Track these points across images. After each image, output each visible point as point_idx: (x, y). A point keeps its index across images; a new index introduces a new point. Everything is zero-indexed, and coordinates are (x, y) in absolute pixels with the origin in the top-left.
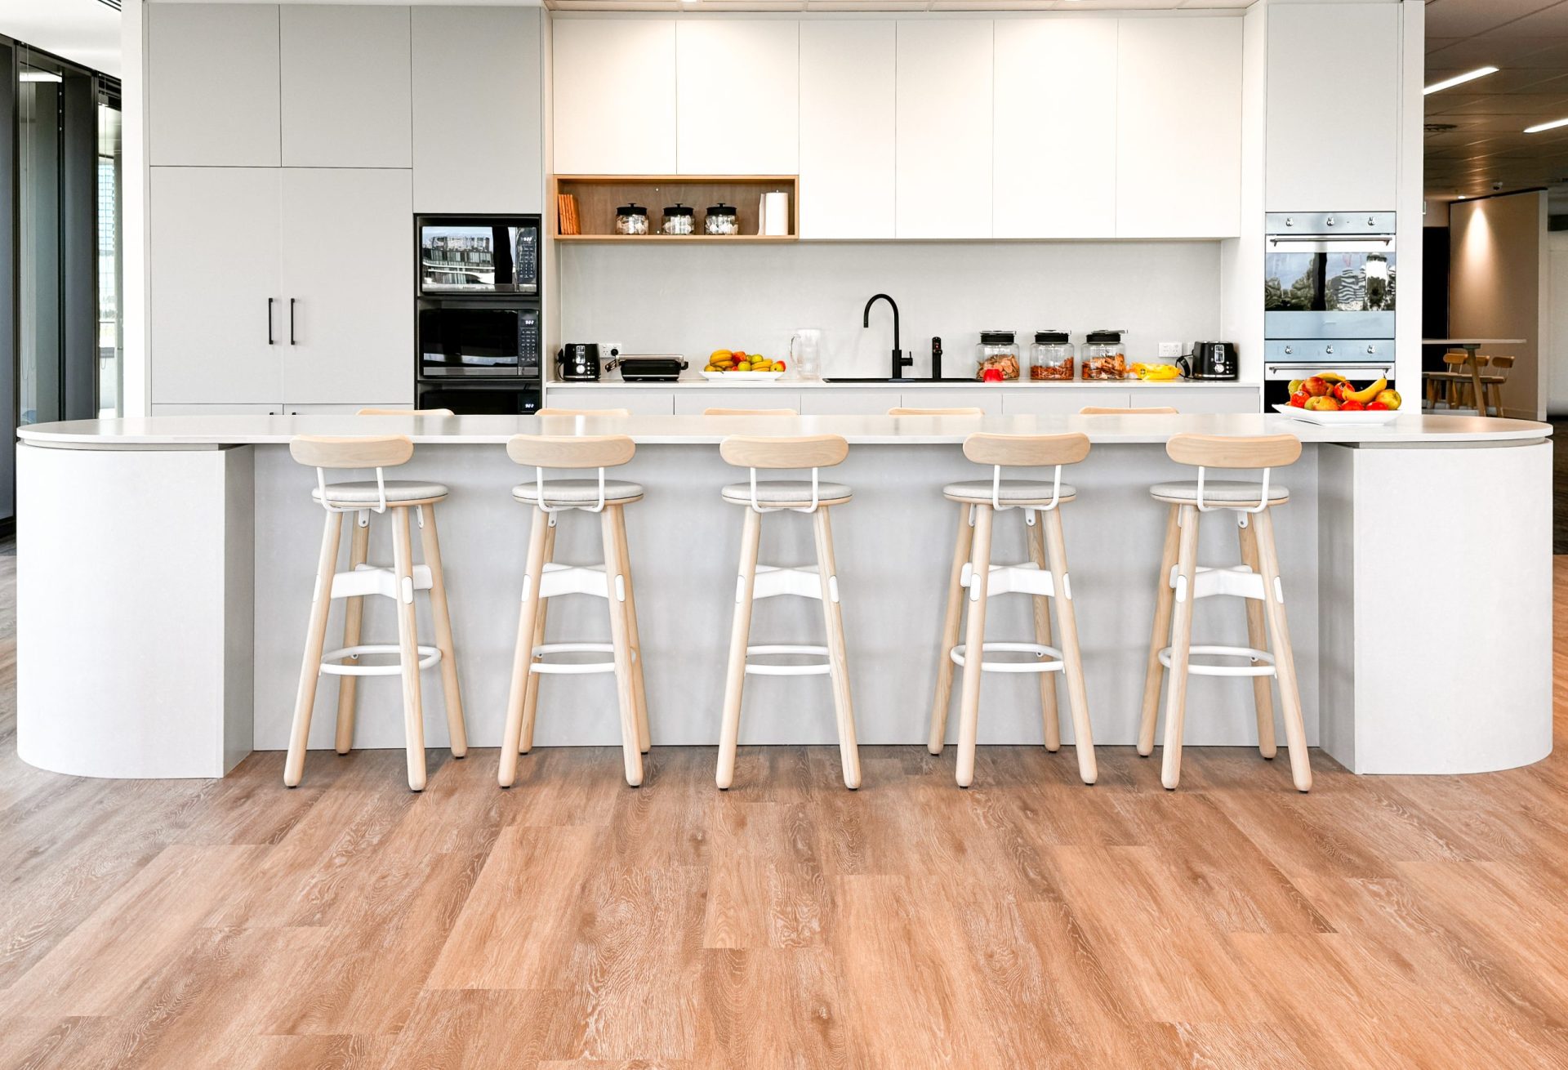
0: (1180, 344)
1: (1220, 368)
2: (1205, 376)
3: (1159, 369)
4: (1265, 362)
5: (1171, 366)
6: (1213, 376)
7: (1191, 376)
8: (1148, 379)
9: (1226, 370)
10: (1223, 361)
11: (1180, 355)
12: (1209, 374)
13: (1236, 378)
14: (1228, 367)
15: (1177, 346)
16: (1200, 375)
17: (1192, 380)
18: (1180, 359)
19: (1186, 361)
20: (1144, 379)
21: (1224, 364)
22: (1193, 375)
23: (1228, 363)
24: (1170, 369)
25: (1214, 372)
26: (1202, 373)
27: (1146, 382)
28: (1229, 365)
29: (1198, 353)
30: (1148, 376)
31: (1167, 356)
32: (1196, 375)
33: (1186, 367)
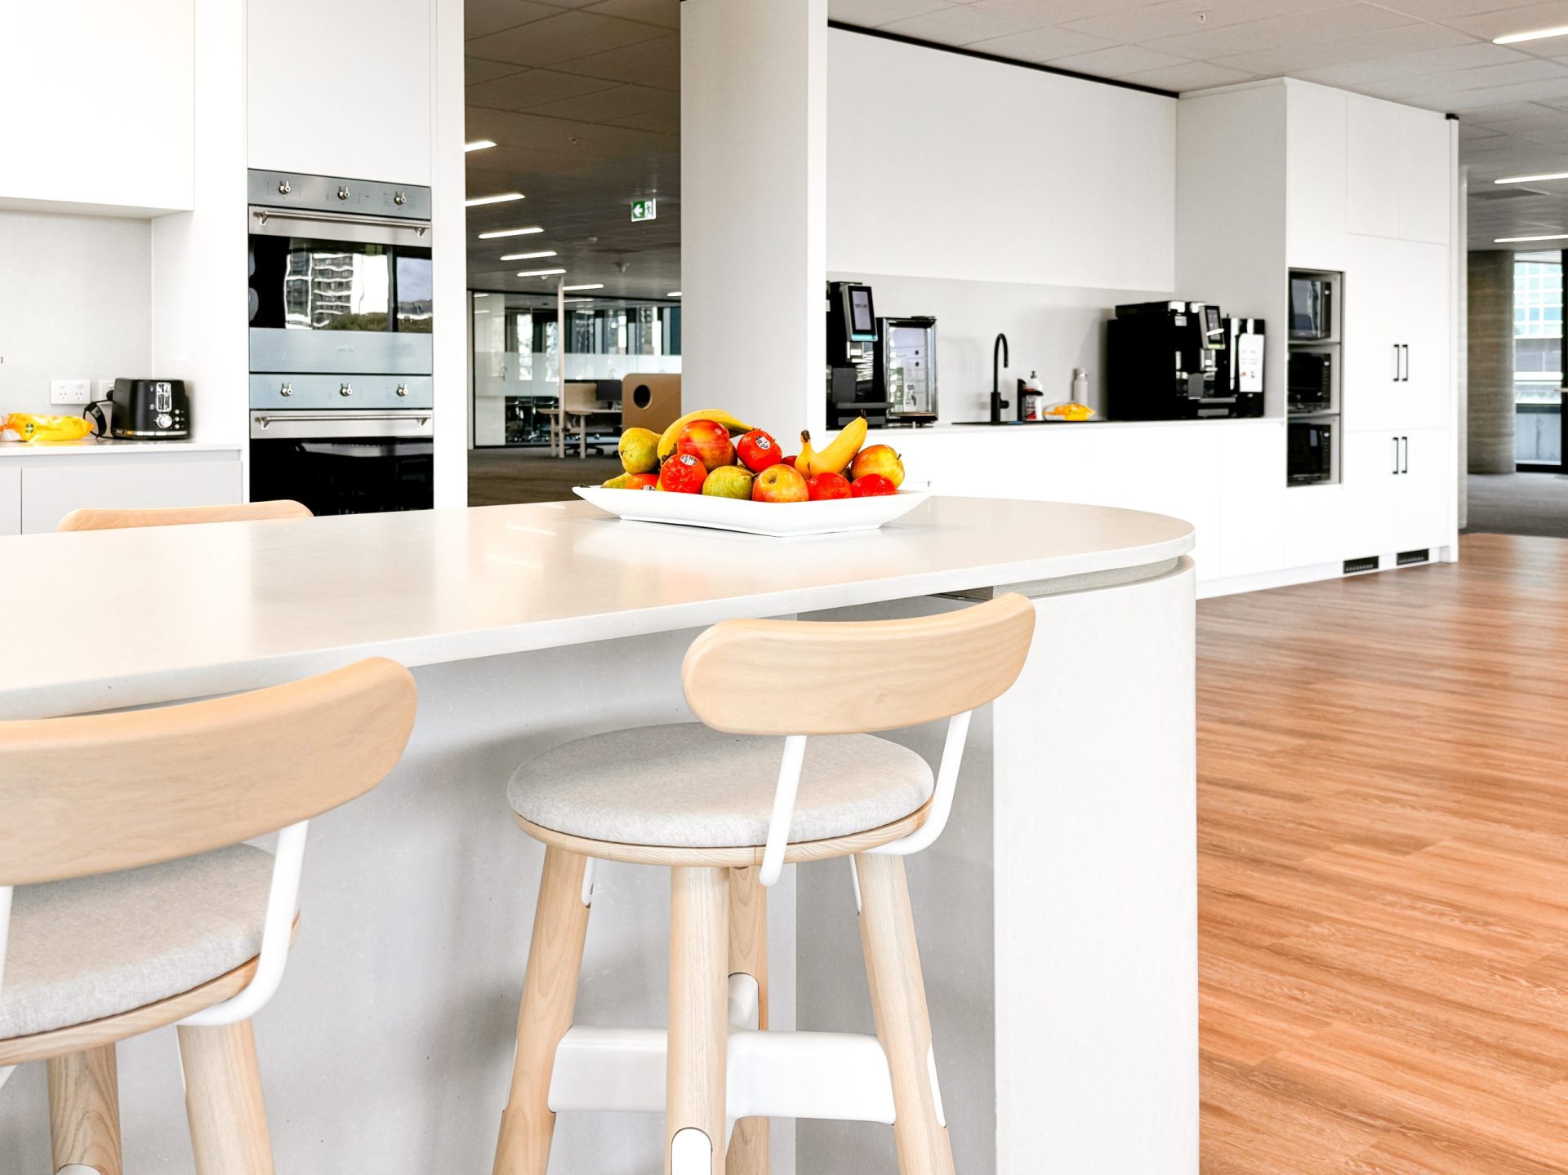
0: (87, 383)
1: (165, 421)
2: (140, 433)
3: (55, 423)
4: (250, 410)
5: (76, 418)
6: (151, 433)
7: (108, 433)
8: (38, 441)
9: (174, 423)
10: (170, 409)
11: (88, 402)
12: (147, 429)
13: (187, 438)
14: (177, 419)
15: (81, 386)
16: (130, 433)
17: (111, 441)
18: (91, 407)
19: (100, 411)
20: (31, 442)
21: (172, 414)
22: (113, 431)
23: (177, 412)
24: (75, 423)
25: (155, 427)
26: (134, 428)
27: (35, 447)
28: (179, 416)
29: (123, 397)
30: (37, 436)
31: (63, 402)
32: (119, 432)
33: (101, 420)
